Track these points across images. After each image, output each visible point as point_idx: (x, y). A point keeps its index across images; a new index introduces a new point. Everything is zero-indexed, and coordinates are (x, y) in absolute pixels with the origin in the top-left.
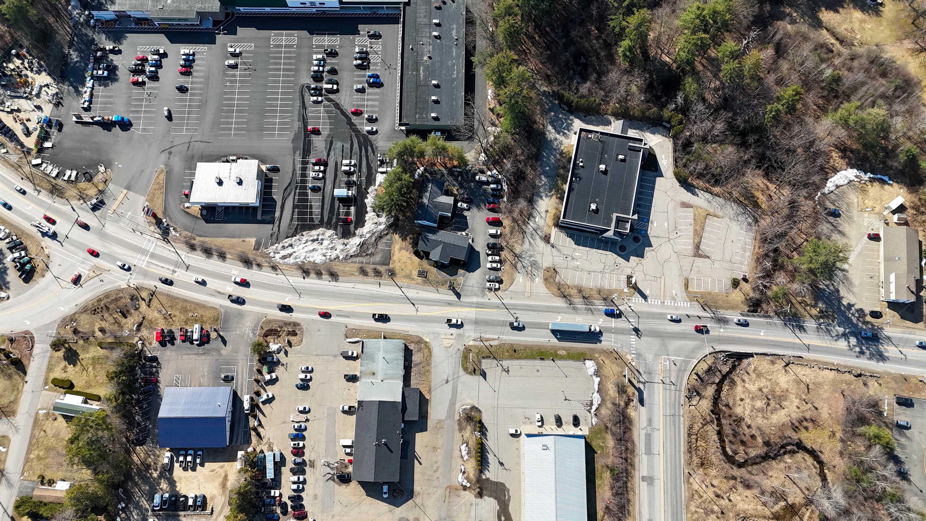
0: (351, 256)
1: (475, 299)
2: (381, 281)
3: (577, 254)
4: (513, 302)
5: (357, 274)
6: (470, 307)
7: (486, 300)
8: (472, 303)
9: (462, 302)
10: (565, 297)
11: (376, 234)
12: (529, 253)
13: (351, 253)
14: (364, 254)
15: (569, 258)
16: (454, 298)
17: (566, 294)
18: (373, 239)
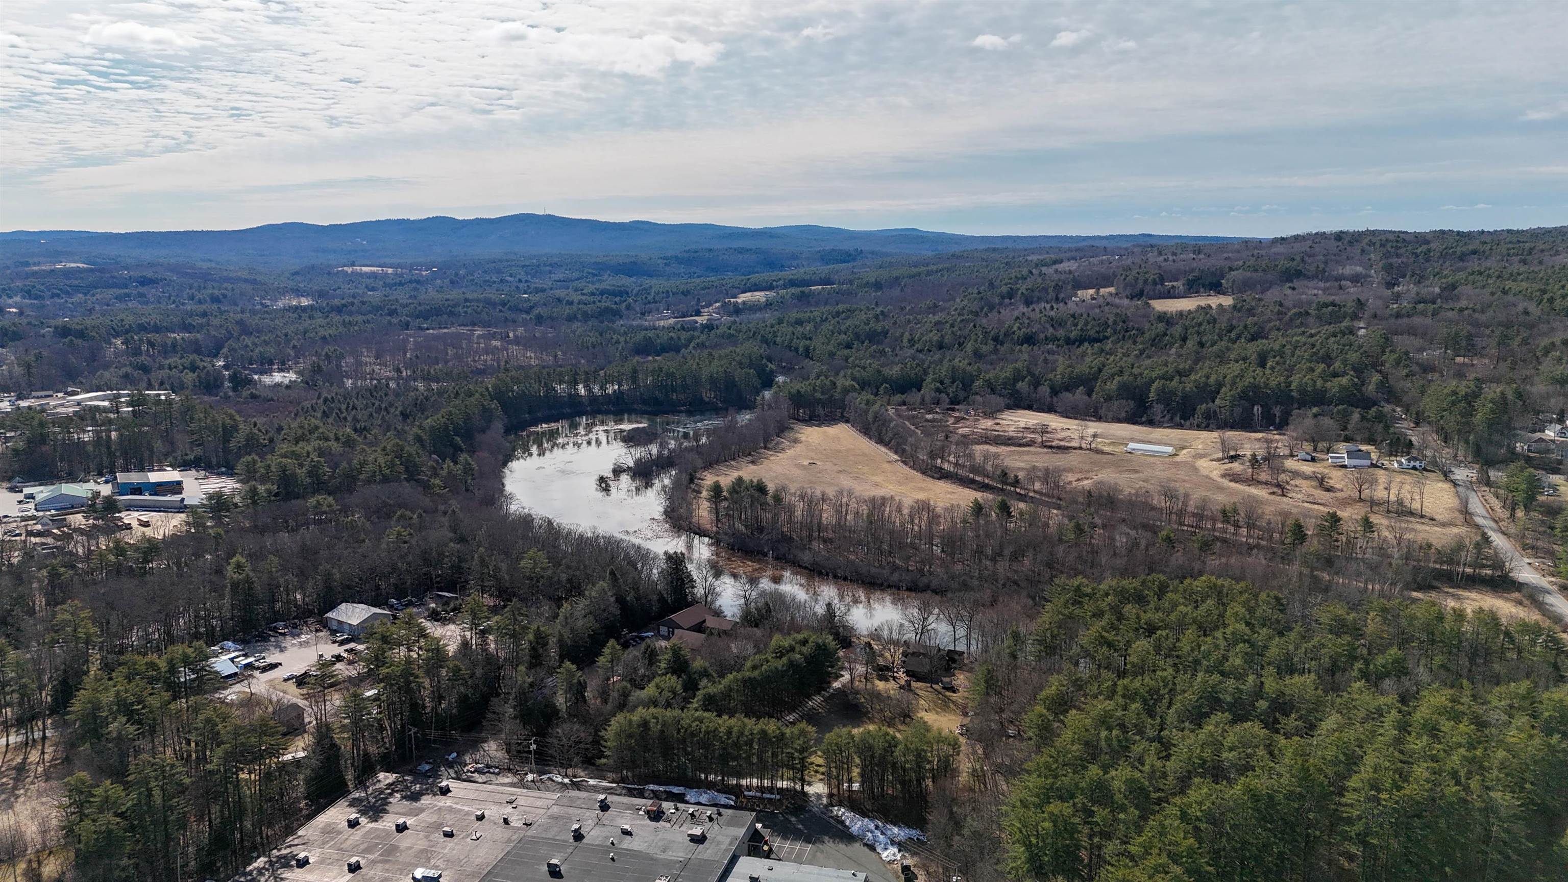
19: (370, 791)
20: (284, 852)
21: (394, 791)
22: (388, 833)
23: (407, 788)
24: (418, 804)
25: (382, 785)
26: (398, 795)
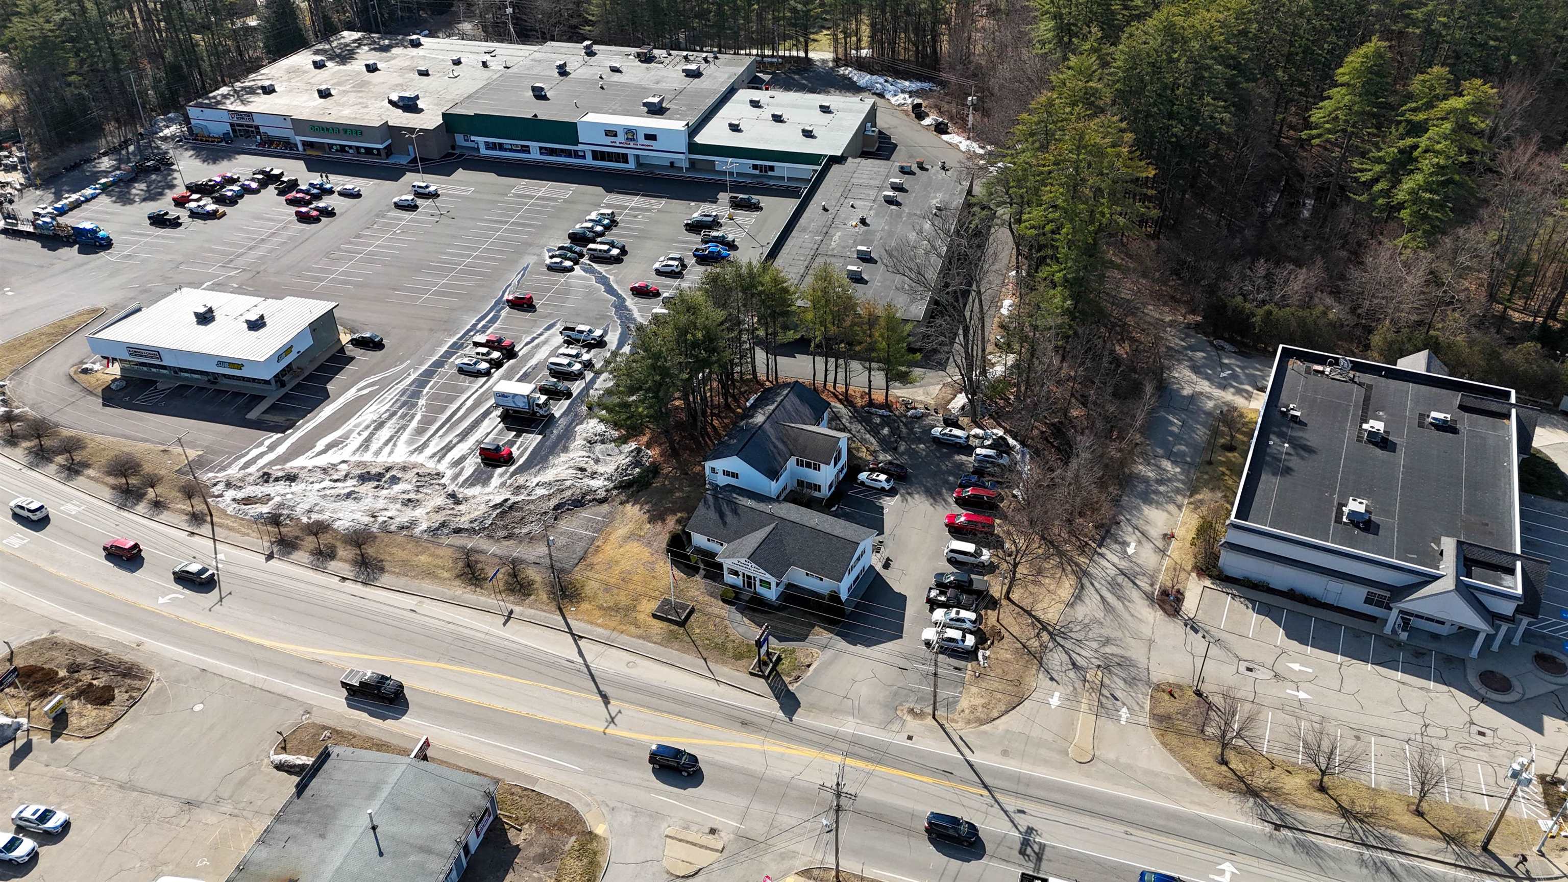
0: (458, 531)
1: (849, 726)
2: (517, 609)
3: (1296, 667)
4: (1012, 766)
5: (446, 575)
6: (825, 747)
7: (900, 740)
8: (835, 736)
9: (799, 726)
10: (1252, 792)
11: (568, 493)
12: (1095, 631)
13: (463, 522)
14: (502, 533)
15: (1263, 674)
16: (771, 707)
17: (1258, 782)
18: (553, 502)
19: (334, 44)
20: (247, 84)
21: (360, 45)
22: (359, 73)
23: (375, 42)
24: (389, 54)
25: (348, 40)
26: (366, 48)
